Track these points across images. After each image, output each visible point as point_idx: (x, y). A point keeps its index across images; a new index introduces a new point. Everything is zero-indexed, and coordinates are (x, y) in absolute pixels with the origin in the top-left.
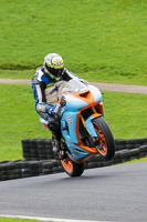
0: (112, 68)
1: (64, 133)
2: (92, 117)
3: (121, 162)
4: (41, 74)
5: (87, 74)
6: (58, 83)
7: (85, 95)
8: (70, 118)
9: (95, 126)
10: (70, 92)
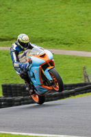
0: (58, 40)
1: (32, 79)
2: (48, 69)
3: (63, 98)
4: (15, 46)
5: (42, 44)
6: (26, 51)
7: (43, 56)
8: (35, 70)
9: (50, 74)
10: (34, 55)
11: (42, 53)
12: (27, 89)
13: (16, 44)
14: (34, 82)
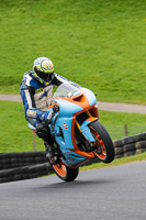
1: (58, 139)
2: (88, 122)
4: (29, 79)
6: (47, 88)
7: (79, 99)
8: (65, 123)
9: (92, 131)
10: (62, 97)
11: (76, 95)
12: (48, 155)
13: (31, 75)
14: (62, 143)
